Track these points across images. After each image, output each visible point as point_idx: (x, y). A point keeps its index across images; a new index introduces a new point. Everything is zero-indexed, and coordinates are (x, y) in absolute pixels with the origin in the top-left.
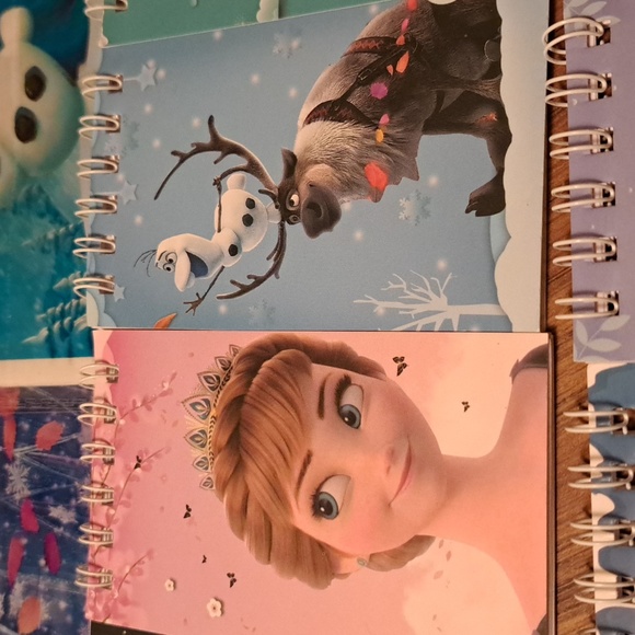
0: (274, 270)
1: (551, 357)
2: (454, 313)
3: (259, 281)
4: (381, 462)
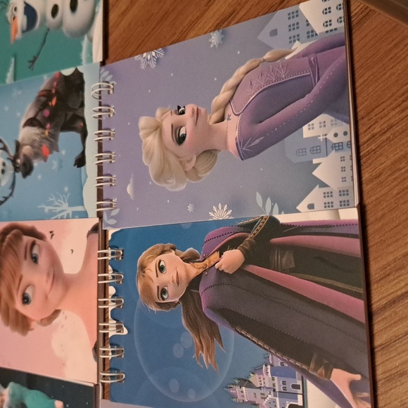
0: (11, 195)
2: (70, 210)
3: (6, 199)
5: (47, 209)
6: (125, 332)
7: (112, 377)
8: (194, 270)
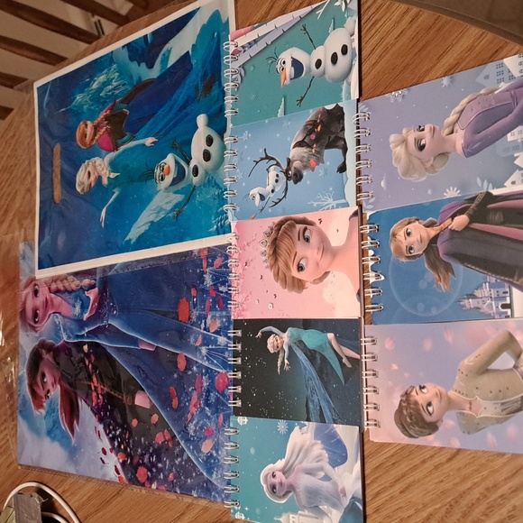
0: (285, 196)
1: (359, 214)
2: (334, 203)
3: (280, 200)
4: (316, 251)
5: (315, 204)
6: (383, 278)
7: (373, 308)
8: (433, 232)
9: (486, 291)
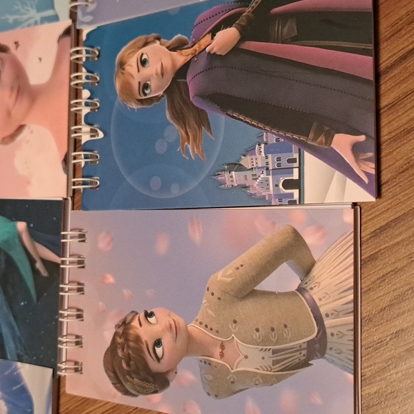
2: (38, 16)
5: (11, 19)
6: (101, 135)
7: (84, 183)
8: (180, 58)
9: (259, 158)
